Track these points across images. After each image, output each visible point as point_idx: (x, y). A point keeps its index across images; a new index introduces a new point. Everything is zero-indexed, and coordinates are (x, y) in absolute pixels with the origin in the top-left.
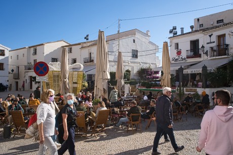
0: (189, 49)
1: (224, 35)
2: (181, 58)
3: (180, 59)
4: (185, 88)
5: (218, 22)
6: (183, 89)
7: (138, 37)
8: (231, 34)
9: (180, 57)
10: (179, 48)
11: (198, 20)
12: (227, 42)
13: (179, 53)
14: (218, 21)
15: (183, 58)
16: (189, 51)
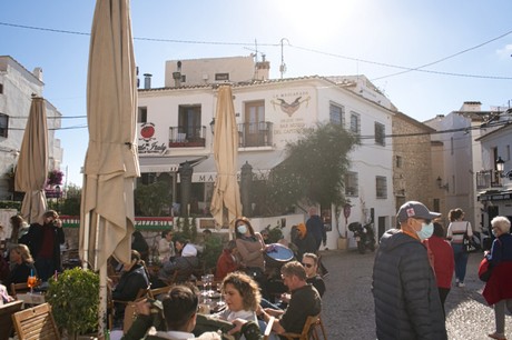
0: (175, 124)
1: (261, 103)
2: (154, 145)
3: (150, 148)
4: (198, 220)
5: (218, 77)
6: (194, 222)
7: (13, 79)
8: (277, 101)
9: (151, 143)
10: (148, 121)
11: (179, 64)
12: (268, 118)
13: (148, 132)
14: (217, 75)
15: (159, 145)
16: (176, 130)
